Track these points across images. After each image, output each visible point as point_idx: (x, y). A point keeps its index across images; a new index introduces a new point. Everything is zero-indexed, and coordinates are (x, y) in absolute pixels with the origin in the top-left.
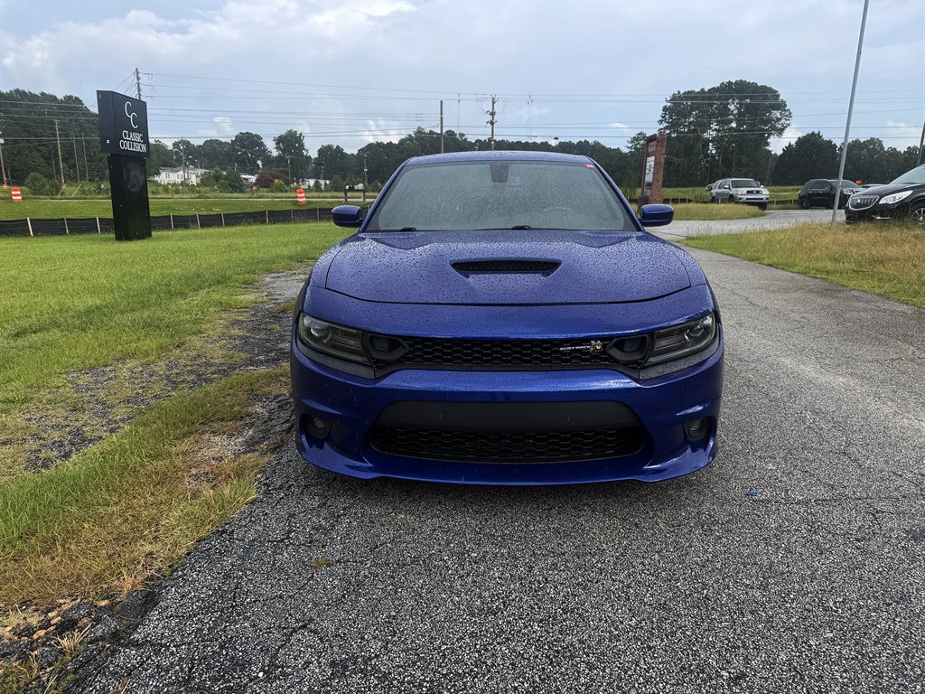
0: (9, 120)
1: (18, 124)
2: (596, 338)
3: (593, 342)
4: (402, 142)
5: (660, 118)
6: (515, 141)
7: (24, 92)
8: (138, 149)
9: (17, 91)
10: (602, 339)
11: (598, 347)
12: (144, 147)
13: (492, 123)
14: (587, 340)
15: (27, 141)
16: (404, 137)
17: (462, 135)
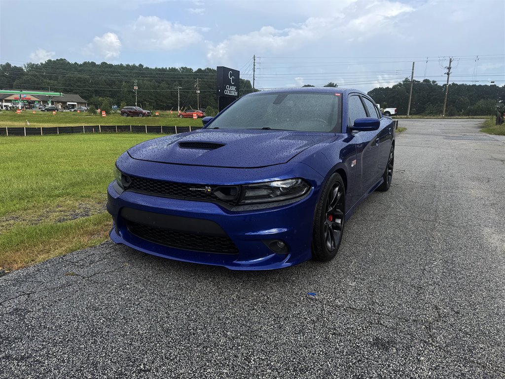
0: (203, 82)
1: (206, 84)
2: (208, 185)
3: (207, 187)
4: (394, 87)
6: (471, 84)
7: (210, 69)
8: (233, 94)
9: (208, 69)
10: (212, 186)
11: (209, 190)
12: (236, 93)
13: (448, 74)
14: (203, 186)
15: (209, 91)
16: (396, 84)
17: (434, 82)
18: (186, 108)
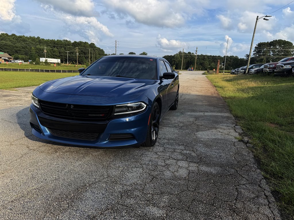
5: (254, 50)
18: (71, 62)
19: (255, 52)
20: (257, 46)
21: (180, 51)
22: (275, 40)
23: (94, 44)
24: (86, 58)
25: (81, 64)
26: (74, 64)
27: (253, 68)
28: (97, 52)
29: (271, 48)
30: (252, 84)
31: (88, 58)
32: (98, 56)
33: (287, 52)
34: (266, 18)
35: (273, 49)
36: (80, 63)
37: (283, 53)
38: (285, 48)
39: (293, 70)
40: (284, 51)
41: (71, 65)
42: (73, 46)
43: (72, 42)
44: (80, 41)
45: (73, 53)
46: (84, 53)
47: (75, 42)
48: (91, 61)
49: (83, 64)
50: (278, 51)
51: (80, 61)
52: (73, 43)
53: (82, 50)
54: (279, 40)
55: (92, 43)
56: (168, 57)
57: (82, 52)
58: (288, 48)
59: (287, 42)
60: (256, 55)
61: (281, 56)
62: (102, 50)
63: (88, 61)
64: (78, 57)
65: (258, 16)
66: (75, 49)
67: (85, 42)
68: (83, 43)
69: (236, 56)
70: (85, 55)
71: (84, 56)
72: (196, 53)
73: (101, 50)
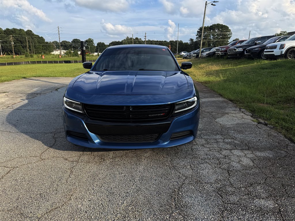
18: (6, 53)
19: (198, 36)
20: (199, 30)
21: (127, 37)
22: (214, 24)
23: (32, 31)
24: (23, 47)
25: (18, 55)
26: (9, 55)
27: (203, 52)
28: (36, 40)
29: (211, 32)
30: (215, 67)
31: (26, 47)
32: (38, 44)
33: (225, 35)
34: (214, 3)
35: (213, 33)
36: (16, 54)
37: (221, 37)
38: (223, 32)
39: (245, 53)
40: (222, 34)
41: (7, 56)
42: (5, 34)
43: (3, 30)
44: (14, 29)
45: (6, 42)
46: (20, 41)
47: (8, 29)
48: (30, 50)
49: (21, 55)
50: (217, 35)
51: (17, 51)
52: (5, 31)
53: (17, 38)
54: (217, 24)
55: (29, 30)
56: (115, 43)
57: (17, 41)
58: (225, 32)
59: (224, 25)
60: (199, 39)
61: (219, 39)
62: (42, 37)
63: (26, 51)
64: (14, 46)
65: (206, 2)
66: (9, 38)
67: (20, 29)
68: (18, 30)
69: (180, 41)
70: (22, 43)
71: (21, 45)
72: (145, 39)
73: (40, 37)
